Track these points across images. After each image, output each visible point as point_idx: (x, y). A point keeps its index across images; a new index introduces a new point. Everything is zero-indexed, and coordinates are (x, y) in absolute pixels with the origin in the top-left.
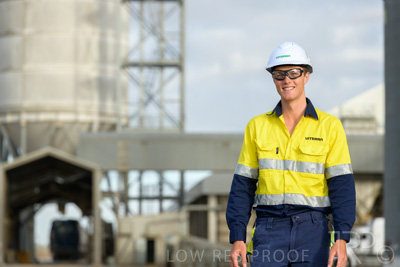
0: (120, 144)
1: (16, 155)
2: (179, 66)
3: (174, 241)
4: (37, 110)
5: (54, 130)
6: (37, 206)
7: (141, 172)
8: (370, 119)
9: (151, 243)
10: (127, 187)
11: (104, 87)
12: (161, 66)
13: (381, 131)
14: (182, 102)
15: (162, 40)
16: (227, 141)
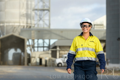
0: (32, 32)
1: (3, 35)
2: (49, 10)
3: (47, 59)
4: (9, 22)
5: (14, 28)
6: (9, 49)
7: (38, 39)
8: (102, 25)
9: (41, 60)
10: (34, 44)
11: (28, 16)
12: (44, 10)
13: (105, 28)
14: (49, 20)
15: (44, 3)
16: (62, 31)
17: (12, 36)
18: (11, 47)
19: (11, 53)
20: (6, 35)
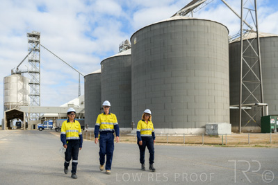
2: (39, 96)
12: (36, 96)
15: (36, 91)
17: (15, 111)
18: (14, 118)
19: (15, 121)
20: (11, 110)
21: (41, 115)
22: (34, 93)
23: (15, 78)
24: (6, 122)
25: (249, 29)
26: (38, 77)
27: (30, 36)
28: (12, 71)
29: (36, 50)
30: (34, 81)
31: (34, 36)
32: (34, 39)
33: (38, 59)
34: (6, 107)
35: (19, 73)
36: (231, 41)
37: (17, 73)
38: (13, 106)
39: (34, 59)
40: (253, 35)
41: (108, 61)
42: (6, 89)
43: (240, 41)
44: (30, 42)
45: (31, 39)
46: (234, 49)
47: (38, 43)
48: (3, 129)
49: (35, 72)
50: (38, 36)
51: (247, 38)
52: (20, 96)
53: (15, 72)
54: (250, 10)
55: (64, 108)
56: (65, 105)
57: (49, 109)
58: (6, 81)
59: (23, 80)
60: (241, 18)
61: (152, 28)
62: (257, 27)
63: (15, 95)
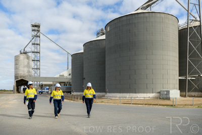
2: (39, 69)
5: (23, 76)
11: (29, 72)
12: (37, 69)
16: (46, 78)
17: (22, 80)
18: (22, 85)
19: (22, 87)
20: (19, 79)
21: (41, 83)
22: (36, 67)
23: (22, 57)
24: (16, 88)
25: (194, 19)
26: (39, 55)
27: (33, 26)
28: (20, 51)
29: (37, 36)
30: (36, 59)
31: (36, 26)
32: (36, 28)
33: (38, 43)
34: (16, 77)
35: (25, 53)
36: (180, 28)
37: (24, 53)
38: (21, 77)
39: (36, 43)
40: (197, 24)
41: (88, 44)
42: (16, 64)
43: (187, 28)
44: (33, 30)
45: (34, 28)
46: (182, 34)
47: (38, 31)
48: (14, 93)
49: (37, 52)
50: (38, 26)
51: (192, 26)
52: (26, 70)
53: (22, 52)
54: (195, 5)
55: (57, 78)
56: (58, 76)
57: (46, 79)
58: (17, 59)
59: (28, 58)
60: (188, 11)
61: (121, 19)
62: (200, 17)
63: (23, 69)
